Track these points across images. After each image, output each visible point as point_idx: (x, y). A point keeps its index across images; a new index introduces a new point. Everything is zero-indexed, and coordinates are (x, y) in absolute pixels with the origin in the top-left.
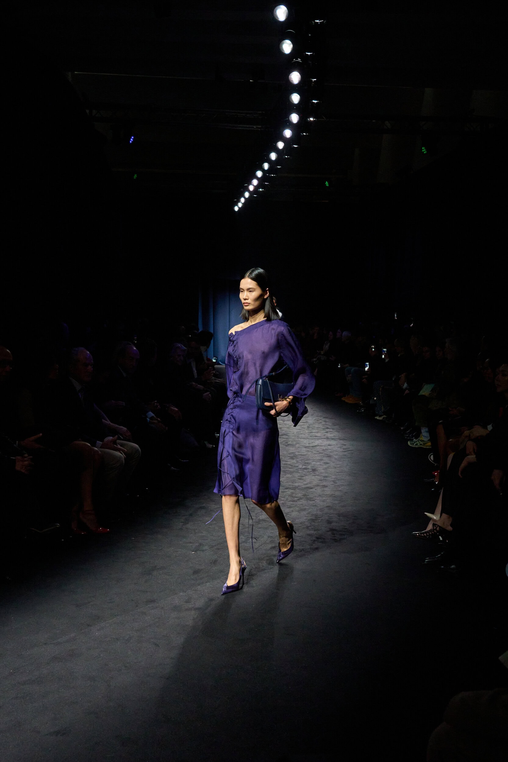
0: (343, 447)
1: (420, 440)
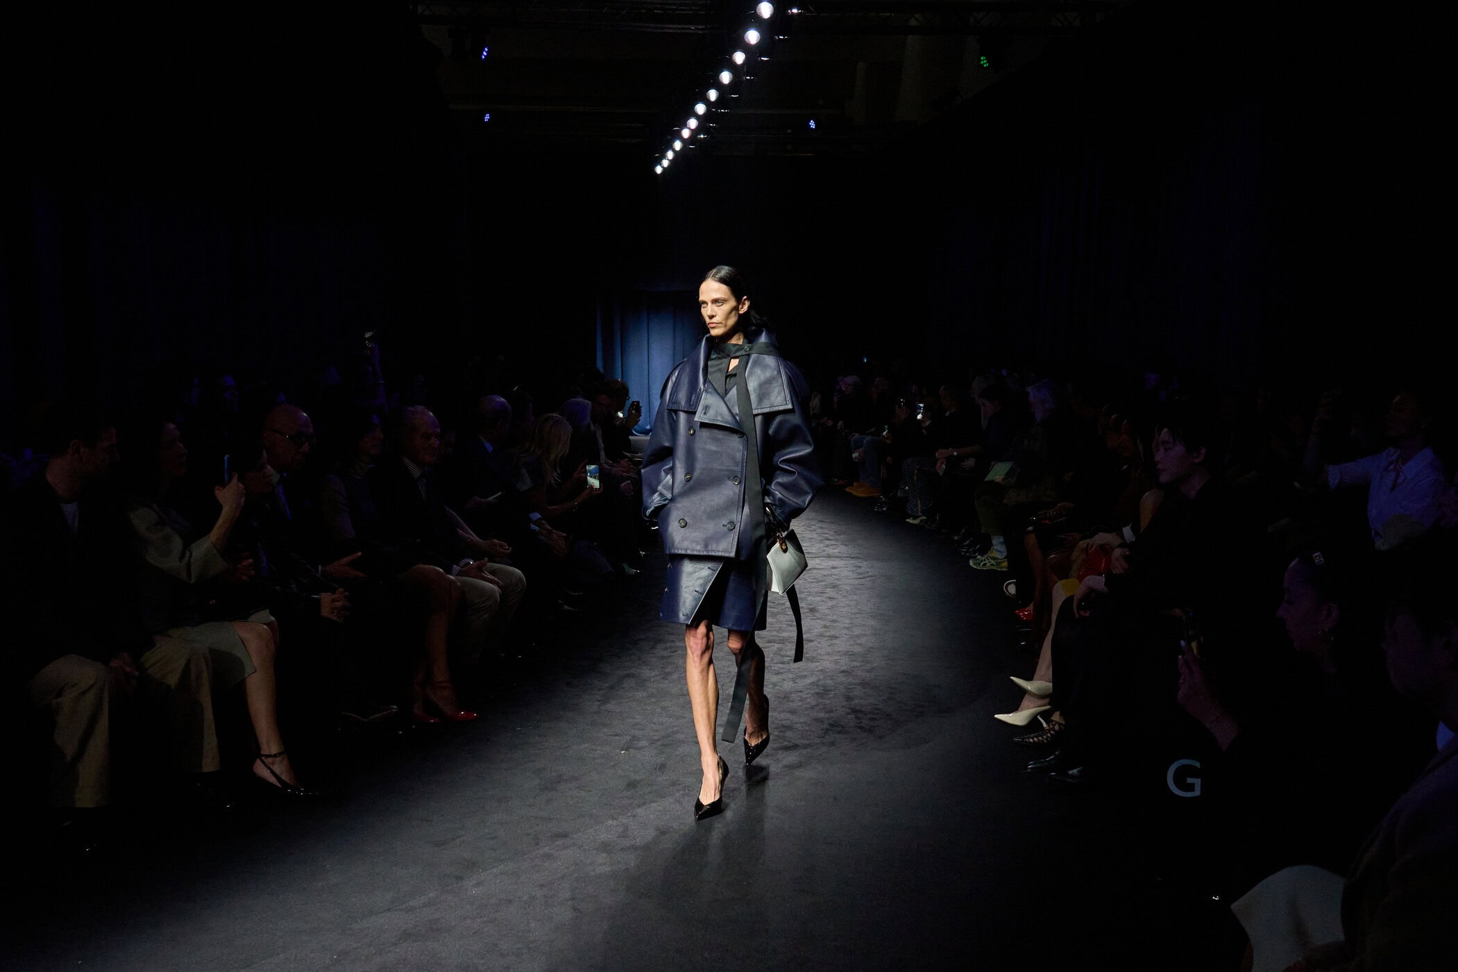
0: (857, 570)
1: (990, 557)
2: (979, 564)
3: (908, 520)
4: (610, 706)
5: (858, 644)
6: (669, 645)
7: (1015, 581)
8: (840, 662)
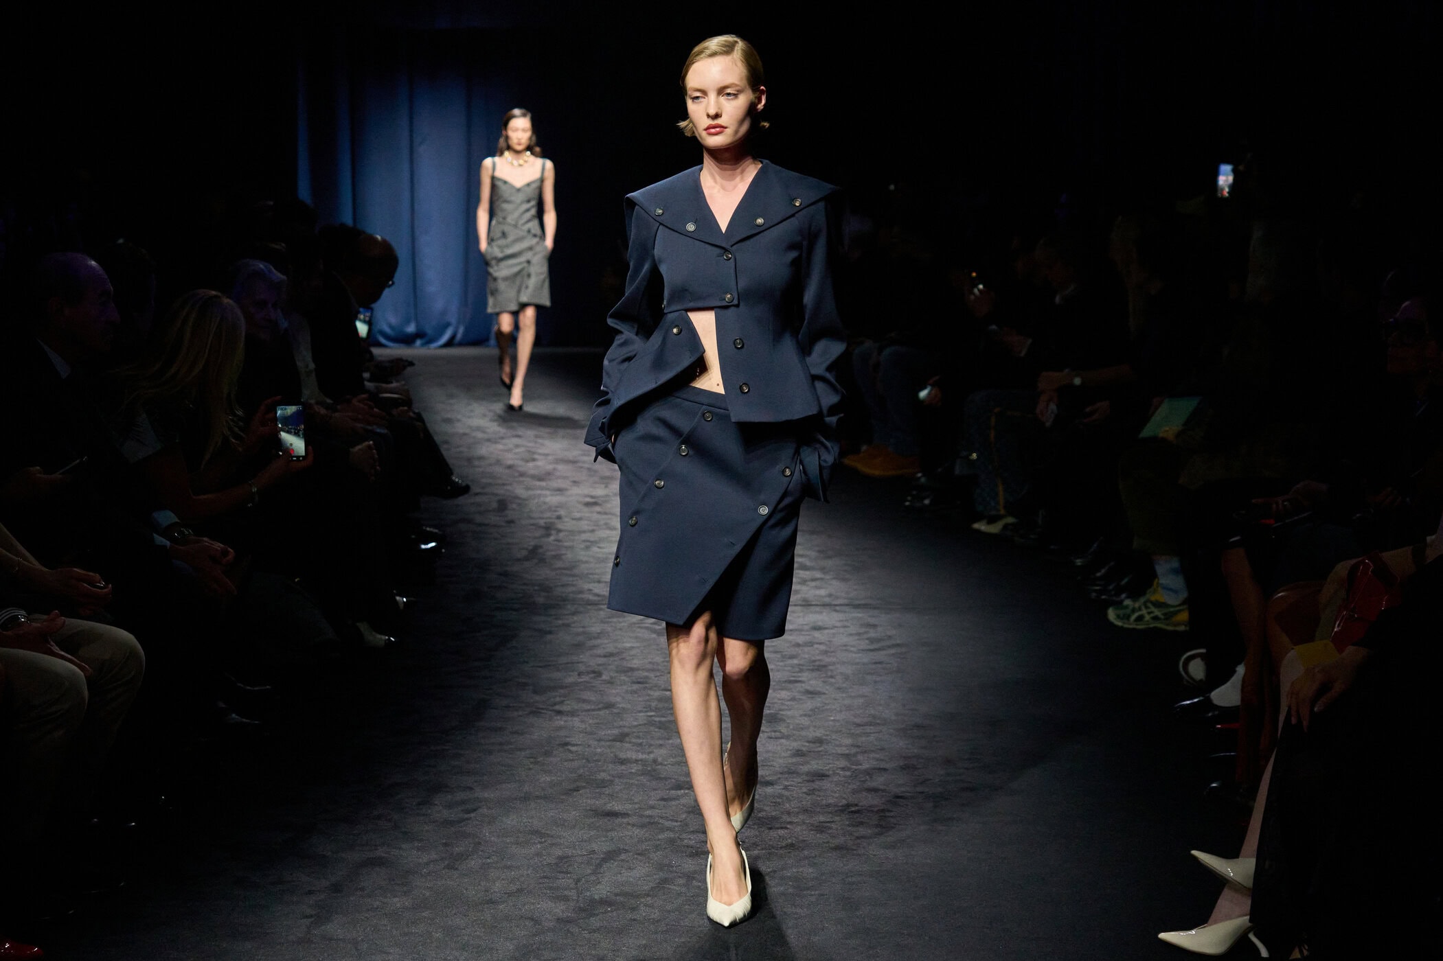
0: (866, 633)
1: (1152, 602)
2: (1128, 617)
3: (976, 526)
4: (334, 928)
5: (870, 790)
6: (460, 796)
7: (1203, 651)
8: (830, 828)
